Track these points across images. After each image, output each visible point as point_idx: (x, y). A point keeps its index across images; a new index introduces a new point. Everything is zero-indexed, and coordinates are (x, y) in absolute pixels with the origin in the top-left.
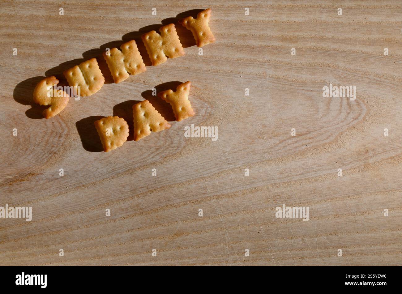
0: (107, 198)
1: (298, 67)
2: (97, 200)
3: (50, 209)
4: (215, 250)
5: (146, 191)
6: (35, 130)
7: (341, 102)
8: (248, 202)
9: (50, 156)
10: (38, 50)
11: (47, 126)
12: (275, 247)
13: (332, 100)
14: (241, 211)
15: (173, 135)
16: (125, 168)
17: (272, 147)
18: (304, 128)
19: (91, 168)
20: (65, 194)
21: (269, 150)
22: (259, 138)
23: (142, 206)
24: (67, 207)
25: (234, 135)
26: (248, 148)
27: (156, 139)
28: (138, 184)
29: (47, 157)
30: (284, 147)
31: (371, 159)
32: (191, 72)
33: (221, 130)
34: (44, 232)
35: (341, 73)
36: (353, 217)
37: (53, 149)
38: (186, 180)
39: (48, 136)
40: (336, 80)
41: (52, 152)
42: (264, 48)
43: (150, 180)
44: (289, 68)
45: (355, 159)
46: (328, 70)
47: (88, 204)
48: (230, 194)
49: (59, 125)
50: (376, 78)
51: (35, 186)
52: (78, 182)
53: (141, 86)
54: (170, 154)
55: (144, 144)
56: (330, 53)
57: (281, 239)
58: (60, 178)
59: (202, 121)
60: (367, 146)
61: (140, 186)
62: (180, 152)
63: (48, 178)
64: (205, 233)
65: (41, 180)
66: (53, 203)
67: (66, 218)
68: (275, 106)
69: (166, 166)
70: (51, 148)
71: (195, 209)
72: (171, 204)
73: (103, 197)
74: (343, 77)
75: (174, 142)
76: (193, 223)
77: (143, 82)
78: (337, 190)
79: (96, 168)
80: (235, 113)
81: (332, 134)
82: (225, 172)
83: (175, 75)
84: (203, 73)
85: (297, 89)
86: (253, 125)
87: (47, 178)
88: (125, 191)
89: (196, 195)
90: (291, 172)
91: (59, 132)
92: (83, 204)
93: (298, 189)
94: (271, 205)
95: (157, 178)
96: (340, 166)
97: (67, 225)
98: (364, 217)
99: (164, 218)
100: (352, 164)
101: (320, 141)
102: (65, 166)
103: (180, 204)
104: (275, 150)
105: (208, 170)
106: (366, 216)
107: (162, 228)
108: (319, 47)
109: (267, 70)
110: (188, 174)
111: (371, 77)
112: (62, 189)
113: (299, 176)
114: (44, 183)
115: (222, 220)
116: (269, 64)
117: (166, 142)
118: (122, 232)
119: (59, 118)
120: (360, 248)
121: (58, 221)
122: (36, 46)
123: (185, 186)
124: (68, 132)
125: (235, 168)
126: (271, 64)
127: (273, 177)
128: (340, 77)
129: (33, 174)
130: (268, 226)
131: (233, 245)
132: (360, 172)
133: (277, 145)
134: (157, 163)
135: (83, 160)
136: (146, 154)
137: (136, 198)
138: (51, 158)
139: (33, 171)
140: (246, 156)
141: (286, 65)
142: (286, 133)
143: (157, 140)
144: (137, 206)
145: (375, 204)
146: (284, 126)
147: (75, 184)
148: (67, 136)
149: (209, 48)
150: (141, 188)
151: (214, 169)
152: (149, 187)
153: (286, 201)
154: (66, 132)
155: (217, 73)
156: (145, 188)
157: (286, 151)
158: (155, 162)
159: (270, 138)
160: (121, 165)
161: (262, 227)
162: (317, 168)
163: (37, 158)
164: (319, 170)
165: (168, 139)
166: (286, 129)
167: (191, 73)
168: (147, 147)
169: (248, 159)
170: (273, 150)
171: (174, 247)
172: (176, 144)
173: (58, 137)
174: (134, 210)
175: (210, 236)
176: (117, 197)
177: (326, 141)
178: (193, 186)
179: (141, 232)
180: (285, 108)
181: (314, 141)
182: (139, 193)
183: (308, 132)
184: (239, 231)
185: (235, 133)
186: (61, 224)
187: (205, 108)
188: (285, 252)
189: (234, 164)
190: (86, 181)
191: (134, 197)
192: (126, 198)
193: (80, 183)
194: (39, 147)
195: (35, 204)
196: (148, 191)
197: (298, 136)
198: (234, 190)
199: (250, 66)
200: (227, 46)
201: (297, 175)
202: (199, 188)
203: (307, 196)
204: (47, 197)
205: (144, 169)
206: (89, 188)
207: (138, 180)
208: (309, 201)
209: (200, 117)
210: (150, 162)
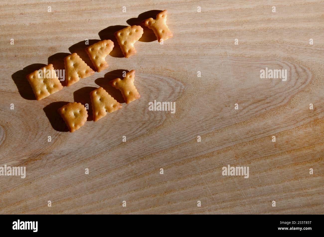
0: (107, 167)
1: (252, 46)
2: (98, 170)
3: (61, 181)
5: (137, 159)
8: (222, 160)
9: (56, 137)
10: (38, 52)
12: (248, 194)
16: (118, 142)
17: (237, 113)
18: (262, 94)
19: (91, 144)
20: (72, 168)
21: (235, 116)
22: (226, 106)
23: (136, 171)
24: (74, 178)
25: (205, 106)
26: (218, 116)
27: (142, 116)
28: (130, 153)
29: (53, 139)
30: (247, 112)
31: (320, 115)
32: (165, 58)
33: (195, 103)
35: (288, 47)
36: (309, 164)
38: (170, 147)
40: (285, 53)
41: (57, 134)
42: (223, 33)
43: (140, 150)
44: (245, 47)
45: (307, 116)
46: (277, 45)
47: (91, 174)
48: (207, 155)
50: (317, 49)
51: (46, 164)
52: (81, 157)
54: (154, 127)
55: (132, 121)
56: (277, 31)
57: (252, 187)
60: (315, 105)
62: (163, 124)
63: (56, 156)
64: (189, 188)
65: (51, 158)
66: (62, 176)
67: (74, 187)
68: (237, 79)
69: (152, 137)
71: (179, 170)
72: (159, 167)
73: (103, 168)
74: (289, 50)
75: (157, 116)
76: (179, 182)
78: (294, 143)
79: (95, 144)
80: (204, 88)
81: (285, 98)
83: (152, 62)
84: (175, 58)
85: (253, 64)
86: (220, 97)
87: (55, 156)
88: (120, 160)
89: (179, 158)
90: (255, 132)
93: (262, 146)
94: (241, 161)
95: (146, 148)
96: (295, 123)
97: (76, 193)
99: (154, 180)
100: (305, 121)
101: (276, 104)
102: (70, 144)
103: (167, 167)
104: (240, 115)
105: (187, 136)
107: (154, 188)
108: (268, 27)
109: (227, 51)
110: (171, 142)
111: (313, 48)
112: (68, 164)
113: (262, 135)
114: (54, 161)
115: (202, 176)
116: (228, 45)
117: (150, 117)
118: (121, 194)
120: (317, 189)
121: (68, 190)
122: (36, 49)
123: (169, 152)
125: (209, 133)
126: (230, 45)
127: (241, 137)
128: (287, 50)
129: (44, 154)
130: (240, 178)
131: (213, 196)
132: (312, 126)
133: (241, 111)
134: (145, 135)
136: (135, 129)
137: (130, 166)
139: (44, 151)
140: (217, 122)
142: (248, 101)
144: (132, 171)
146: (245, 95)
147: (78, 159)
149: (178, 37)
150: (133, 157)
151: (191, 136)
152: (140, 155)
153: (253, 156)
155: (187, 56)
156: (137, 157)
157: (249, 115)
159: (235, 106)
160: (115, 140)
161: (236, 180)
162: (276, 127)
163: (46, 140)
164: (278, 128)
165: (152, 114)
166: (247, 97)
168: (135, 122)
169: (219, 124)
170: (238, 115)
171: (165, 203)
172: (158, 118)
174: (130, 175)
175: (194, 191)
176: (115, 166)
177: (281, 104)
178: (176, 151)
179: (137, 193)
180: (245, 80)
181: (272, 105)
182: (132, 161)
183: (266, 98)
184: (217, 184)
185: (206, 104)
186: (71, 192)
187: (179, 86)
188: (257, 198)
189: (208, 130)
190: (88, 155)
191: (128, 165)
192: (122, 166)
193: (83, 158)
194: (47, 132)
195: (48, 178)
196: (139, 158)
197: (258, 102)
198: (210, 151)
199: (213, 48)
200: (192, 34)
201: (260, 134)
202: (181, 152)
203: (270, 150)
204: (57, 172)
205: (134, 141)
206: (91, 161)
207: (130, 150)
208: (271, 154)
209: (176, 94)
210: (139, 135)
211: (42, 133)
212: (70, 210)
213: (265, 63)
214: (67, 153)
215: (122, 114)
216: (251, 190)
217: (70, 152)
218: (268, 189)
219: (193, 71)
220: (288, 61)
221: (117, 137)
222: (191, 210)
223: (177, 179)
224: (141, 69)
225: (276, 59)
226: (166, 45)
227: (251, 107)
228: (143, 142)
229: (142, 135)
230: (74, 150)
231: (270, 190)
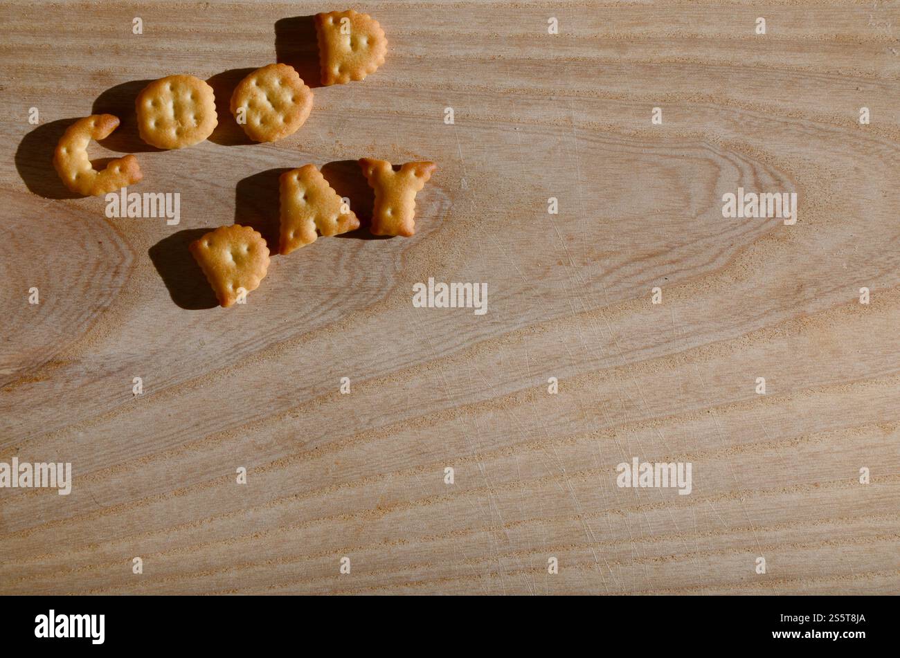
0: (224, 418)
1: (643, 105)
2: (202, 426)
3: (98, 451)
4: (468, 545)
5: (310, 397)
6: (61, 260)
7: (739, 180)
8: (539, 419)
9: (95, 316)
10: (63, 82)
11: (85, 249)
12: (600, 532)
13: (720, 176)
14: (523, 443)
15: (367, 263)
16: (261, 342)
17: (589, 284)
18: (659, 238)
19: (187, 343)
20: (131, 412)
21: (584, 290)
22: (560, 264)
23: (303, 436)
24: (135, 445)
25: (503, 259)
26: (536, 287)
27: (331, 273)
28: (291, 380)
29: (87, 319)
30: (615, 284)
31: (811, 305)
32: (404, 121)
33: (475, 249)
34: (86, 509)
35: (739, 116)
36: (773, 451)
37: (102, 300)
38: (399, 367)
39: (91, 272)
40: (729, 131)
41: (99, 308)
42: (565, 64)
43: (320, 370)
44: (622, 106)
45: (775, 306)
46: (709, 109)
47: (182, 436)
48: (498, 401)
49: (114, 247)
50: (817, 125)
51: (62, 394)
52: (159, 381)
53: (293, 156)
54: (361, 305)
55: (303, 285)
56: (713, 70)
57: (613, 511)
58: (118, 371)
59: (432, 230)
60: (800, 276)
61: (298, 387)
62: (385, 300)
63: (91, 372)
64: (445, 501)
65: (76, 377)
66: (103, 435)
67: (134, 473)
68: (594, 191)
69: (353, 334)
70: (98, 299)
71: (420, 442)
72: (366, 429)
73: (215, 418)
74: (742, 123)
75: (370, 278)
76: (418, 478)
77: (299, 146)
78: (736, 382)
79: (198, 344)
80: (504, 211)
81: (721, 252)
82: (486, 345)
83: (369, 129)
84: (431, 124)
85: (642, 154)
86: (545, 237)
87: (89, 372)
88: (264, 399)
89: (424, 406)
90: (632, 339)
91: (114, 263)
92: (170, 435)
93: (649, 384)
94: (589, 426)
95: (334, 365)
96: (741, 321)
97: (137, 492)
98: (799, 451)
99: (352, 467)
100: (769, 317)
101: (695, 267)
102: (130, 339)
103: (388, 429)
104: (596, 289)
105: (448, 340)
106: (802, 448)
107: (348, 493)
108: (689, 59)
109: (574, 114)
110: (404, 353)
111: (805, 122)
112: (123, 400)
113: (652, 350)
114: (83, 386)
115: (482, 466)
116: (577, 98)
117: (353, 278)
118: (259, 505)
119: (113, 230)
120: (790, 531)
121: (115, 480)
122: (58, 74)
123: (397, 384)
124: (134, 261)
125: (508, 335)
126: (582, 98)
127: (594, 353)
128: (736, 123)
129: (59, 363)
130: (584, 481)
131: (507, 531)
132: (787, 335)
133: (599, 279)
134: (335, 327)
135: (168, 323)
136: (310, 307)
137: (289, 418)
138: (96, 321)
139: (59, 354)
140: (532, 305)
141: (616, 101)
142: (619, 253)
143: (333, 274)
144: (292, 437)
145: (822, 417)
146: (614, 236)
147: (151, 386)
148: (132, 271)
149: (442, 67)
150: (299, 390)
151: (461, 339)
152: (318, 387)
153: (622, 414)
154: (129, 261)
155: (463, 122)
156: (308, 391)
157: (620, 292)
158: (328, 325)
159: (584, 264)
160: (254, 334)
161: (571, 483)
162: (691, 328)
163: (65, 322)
164: (696, 333)
165: (358, 271)
166: (618, 243)
167: (404, 124)
168: (310, 290)
169: (536, 311)
170: (592, 289)
171: (376, 540)
172: (374, 283)
173: (113, 274)
174: (286, 448)
175: (456, 509)
176: (247, 416)
177: (709, 268)
178: (416, 382)
179: (302, 504)
180: (616, 197)
181: (683, 268)
182: (295, 403)
183: (668, 249)
184: (519, 494)
185: (506, 254)
186: (123, 487)
187: (438, 200)
188: (624, 545)
189: (506, 323)
190: (176, 377)
191: (284, 415)
192: (266, 419)
193: (162, 383)
194: (70, 298)
195: (64, 438)
196: (314, 397)
197: (647, 258)
198: (508, 390)
199: (536, 104)
200: (484, 62)
201: (646, 347)
202: (430, 387)
203: (671, 401)
204: (91, 421)
205: (304, 342)
206: (185, 394)
207: (293, 370)
208: (673, 413)
209: (427, 221)
210: (319, 324)
211: (58, 303)
212: (119, 541)
213: (674, 152)
214: (119, 366)
215: (278, 264)
216: (614, 518)
217: (131, 364)
218: (658, 520)
219: (477, 162)
220: (737, 154)
221: (260, 327)
222: (444, 569)
223: (414, 470)
224: (337, 147)
225: (704, 145)
226: (410, 86)
227: (628, 270)
228: (329, 348)
229: (328, 326)
230: (140, 357)
231: (662, 523)
